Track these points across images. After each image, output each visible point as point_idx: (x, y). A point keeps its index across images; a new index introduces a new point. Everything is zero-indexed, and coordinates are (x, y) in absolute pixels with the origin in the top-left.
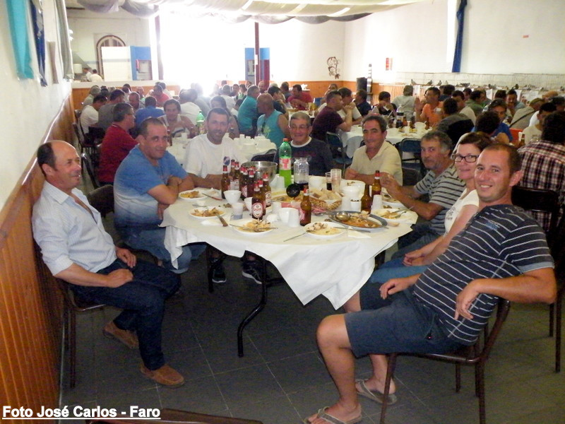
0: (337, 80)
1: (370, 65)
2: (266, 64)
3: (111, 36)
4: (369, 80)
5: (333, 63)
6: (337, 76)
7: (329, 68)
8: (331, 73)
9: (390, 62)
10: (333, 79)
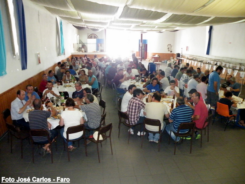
0: (171, 53)
1: (182, 49)
2: (146, 46)
3: (93, 34)
4: (181, 54)
5: (170, 46)
6: (171, 52)
7: (168, 48)
8: (169, 50)
9: (188, 48)
10: (169, 52)
